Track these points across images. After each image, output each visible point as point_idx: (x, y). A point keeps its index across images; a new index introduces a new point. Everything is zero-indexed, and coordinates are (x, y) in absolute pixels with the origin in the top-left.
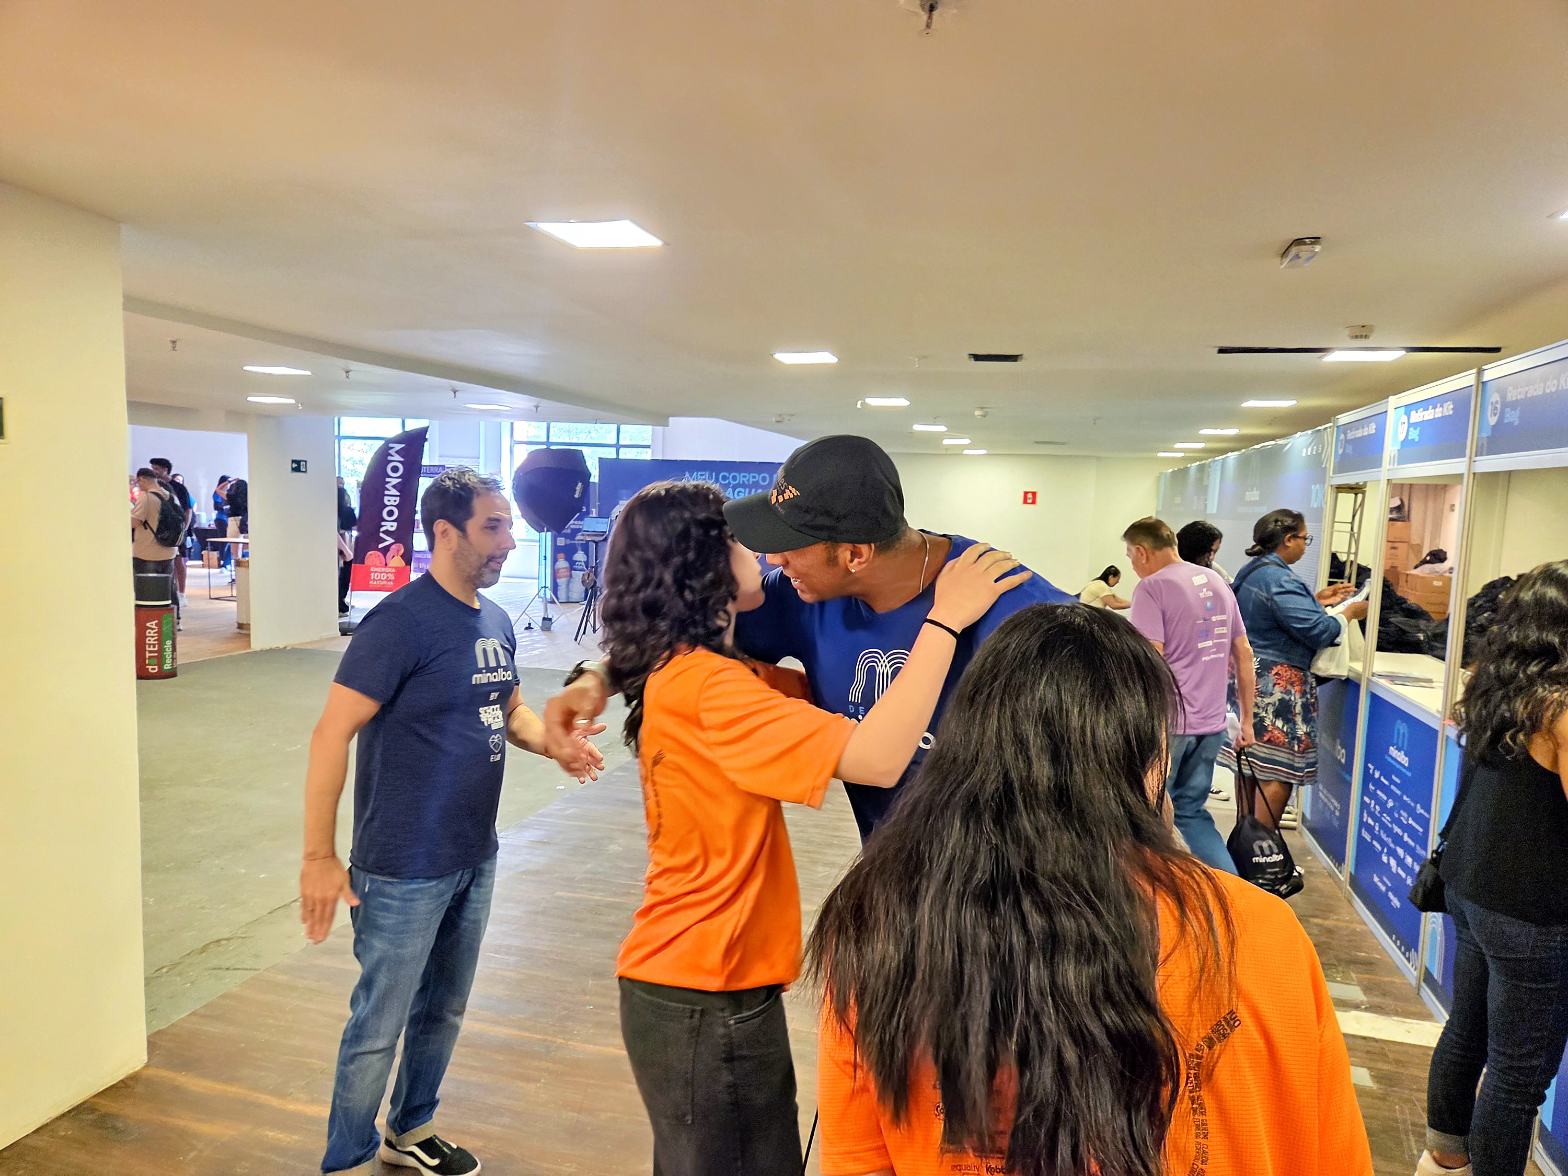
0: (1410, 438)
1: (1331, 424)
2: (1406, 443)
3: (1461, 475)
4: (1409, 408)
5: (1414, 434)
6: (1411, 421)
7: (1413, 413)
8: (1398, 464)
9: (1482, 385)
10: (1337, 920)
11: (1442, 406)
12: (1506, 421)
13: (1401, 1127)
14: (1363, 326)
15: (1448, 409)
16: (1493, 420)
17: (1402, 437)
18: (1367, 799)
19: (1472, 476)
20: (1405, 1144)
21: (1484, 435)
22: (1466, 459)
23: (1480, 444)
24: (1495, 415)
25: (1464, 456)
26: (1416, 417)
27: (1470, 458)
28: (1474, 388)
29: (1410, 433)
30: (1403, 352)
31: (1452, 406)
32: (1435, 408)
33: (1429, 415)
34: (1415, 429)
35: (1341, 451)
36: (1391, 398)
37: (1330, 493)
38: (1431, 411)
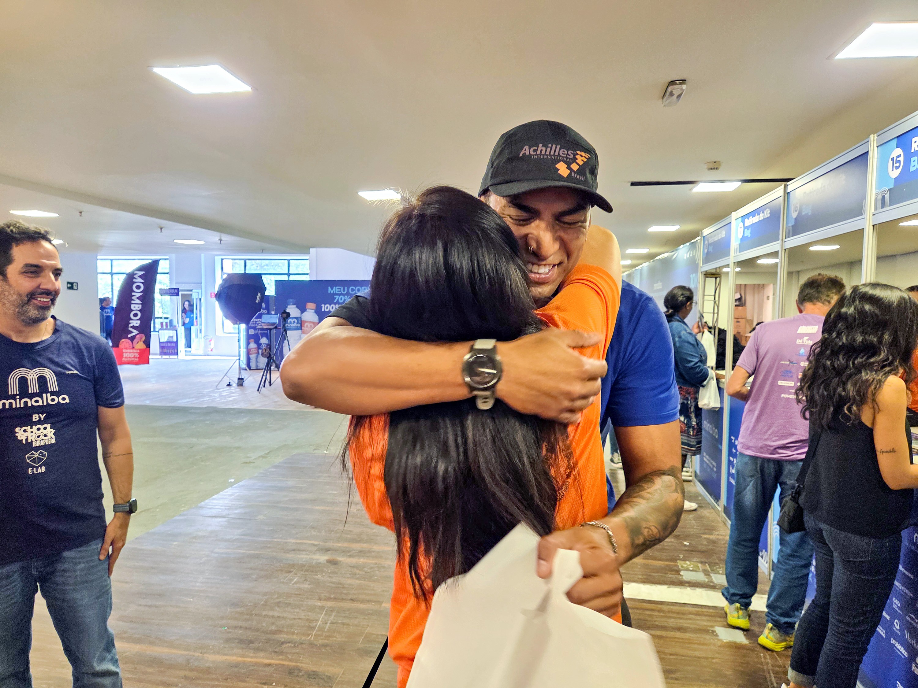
0: (745, 235)
1: (699, 238)
2: (743, 238)
3: (778, 251)
4: (744, 217)
5: (748, 233)
6: (746, 225)
8: (740, 252)
9: (787, 194)
10: (718, 535)
11: (763, 212)
12: (803, 213)
13: (765, 668)
14: (715, 162)
15: (767, 214)
16: (794, 215)
17: (740, 236)
18: (731, 459)
19: (784, 251)
20: (768, 679)
21: (790, 225)
22: (780, 241)
23: (787, 231)
24: (796, 211)
25: (778, 240)
26: (748, 222)
27: (782, 240)
28: (782, 198)
29: (745, 233)
30: (740, 183)
31: (769, 212)
32: (759, 214)
33: (756, 219)
34: (748, 229)
35: (706, 251)
36: (733, 213)
37: (701, 277)
38: (757, 216)
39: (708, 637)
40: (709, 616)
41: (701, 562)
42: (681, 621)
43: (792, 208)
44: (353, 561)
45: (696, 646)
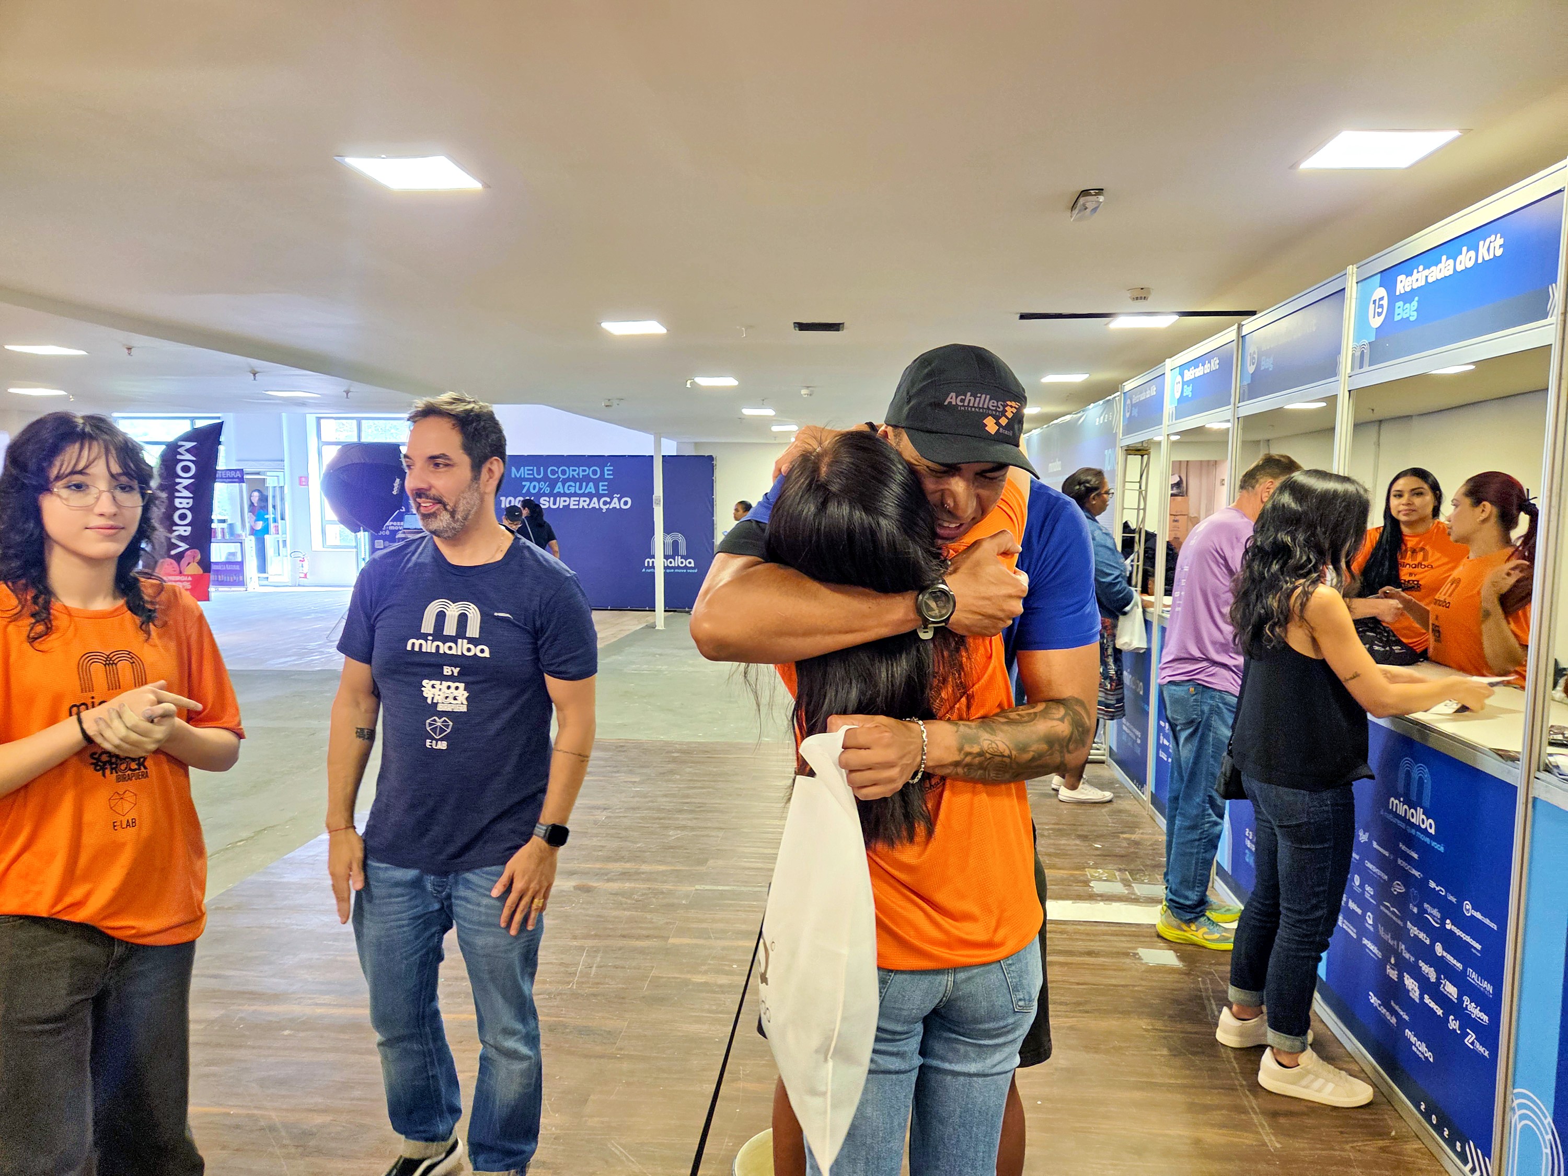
0: (1184, 395)
1: (1119, 393)
2: (1181, 399)
4: (1183, 367)
5: (1188, 391)
6: (1185, 380)
7: (1186, 371)
8: (1176, 418)
9: (1241, 339)
10: (1142, 834)
11: (1210, 362)
12: (1262, 368)
13: (1204, 994)
14: (1142, 289)
15: (1214, 364)
16: (1251, 369)
17: (1178, 395)
19: (1235, 421)
20: (1208, 1007)
21: (1245, 383)
22: (1231, 406)
23: (1242, 392)
24: (1253, 364)
25: (1230, 403)
26: (1189, 375)
27: (1235, 404)
28: (1233, 344)
29: (1184, 390)
30: (1177, 317)
31: (1218, 361)
32: (1203, 365)
33: (1199, 372)
34: (1188, 386)
35: (1128, 414)
36: (1168, 360)
37: (1120, 453)
38: (1201, 367)
39: (1128, 961)
40: (1130, 935)
41: (1120, 870)
42: (1092, 944)
43: (1248, 359)
44: (615, 886)
45: (1111, 972)
